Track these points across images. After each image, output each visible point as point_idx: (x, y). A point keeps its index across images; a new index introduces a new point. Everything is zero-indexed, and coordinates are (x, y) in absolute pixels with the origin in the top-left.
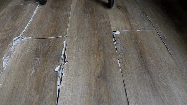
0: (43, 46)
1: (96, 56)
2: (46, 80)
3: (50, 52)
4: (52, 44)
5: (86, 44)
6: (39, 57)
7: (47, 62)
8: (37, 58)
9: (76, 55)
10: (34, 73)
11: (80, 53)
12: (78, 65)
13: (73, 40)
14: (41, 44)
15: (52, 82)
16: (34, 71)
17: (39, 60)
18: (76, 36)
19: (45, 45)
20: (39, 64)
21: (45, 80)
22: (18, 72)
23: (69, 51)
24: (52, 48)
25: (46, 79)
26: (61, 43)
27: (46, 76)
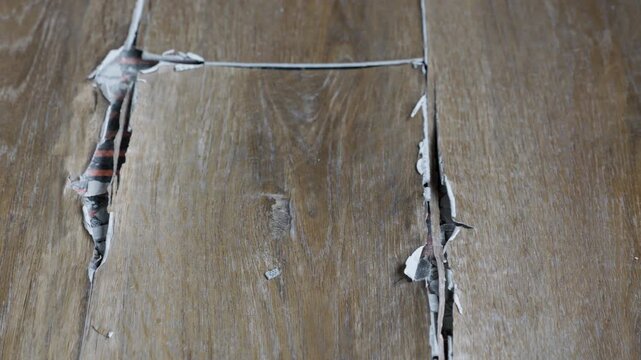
0: (287, 117)
1: (627, 203)
2: (358, 327)
3: (340, 161)
4: (339, 107)
5: (552, 117)
6: (279, 190)
7: (341, 223)
8: (274, 196)
9: (504, 189)
10: (277, 280)
11: (527, 174)
12: (525, 251)
13: (473, 91)
14: (269, 103)
15: (397, 336)
16: (276, 272)
17: (288, 207)
18: (485, 62)
19: (296, 114)
20: (293, 232)
21: (350, 325)
22: (186, 274)
23: (459, 159)
24: (342, 131)
25: (357, 318)
26: (399, 108)
27: (348, 302)
